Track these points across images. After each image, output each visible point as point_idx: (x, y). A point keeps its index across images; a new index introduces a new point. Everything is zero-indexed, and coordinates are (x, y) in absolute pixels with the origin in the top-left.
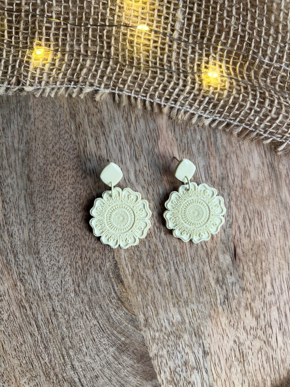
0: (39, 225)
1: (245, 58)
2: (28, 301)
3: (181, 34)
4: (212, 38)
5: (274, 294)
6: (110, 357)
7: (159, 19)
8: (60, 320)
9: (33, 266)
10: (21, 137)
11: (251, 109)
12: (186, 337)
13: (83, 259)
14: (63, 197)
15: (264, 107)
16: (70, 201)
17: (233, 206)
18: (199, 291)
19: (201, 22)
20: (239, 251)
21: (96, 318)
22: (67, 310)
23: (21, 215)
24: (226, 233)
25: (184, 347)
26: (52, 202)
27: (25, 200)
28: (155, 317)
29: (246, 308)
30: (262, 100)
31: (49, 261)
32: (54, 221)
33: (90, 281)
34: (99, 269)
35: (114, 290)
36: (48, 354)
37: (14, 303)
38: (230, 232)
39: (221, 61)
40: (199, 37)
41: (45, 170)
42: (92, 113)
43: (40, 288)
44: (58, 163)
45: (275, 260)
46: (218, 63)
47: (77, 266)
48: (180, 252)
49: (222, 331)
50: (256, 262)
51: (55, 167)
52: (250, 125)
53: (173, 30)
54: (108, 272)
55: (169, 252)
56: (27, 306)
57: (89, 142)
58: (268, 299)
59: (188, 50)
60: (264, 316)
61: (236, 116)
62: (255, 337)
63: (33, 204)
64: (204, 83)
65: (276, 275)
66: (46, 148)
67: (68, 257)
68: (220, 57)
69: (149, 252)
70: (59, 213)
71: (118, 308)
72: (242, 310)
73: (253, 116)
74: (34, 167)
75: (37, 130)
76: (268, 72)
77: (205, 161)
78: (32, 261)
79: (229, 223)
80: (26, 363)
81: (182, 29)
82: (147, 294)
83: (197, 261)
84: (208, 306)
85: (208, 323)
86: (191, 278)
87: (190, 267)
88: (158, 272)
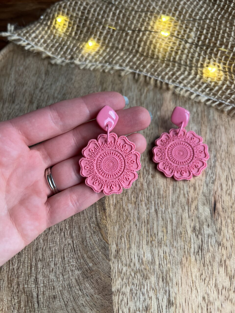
12: (153, 279)
18: (174, 235)
21: (72, 237)
24: (208, 187)
28: (126, 251)
29: (220, 265)
55: (153, 193)
71: (94, 233)
82: (125, 226)
83: (177, 206)
84: (181, 252)
85: (178, 270)
86: (169, 220)
87: (170, 210)
88: (139, 208)
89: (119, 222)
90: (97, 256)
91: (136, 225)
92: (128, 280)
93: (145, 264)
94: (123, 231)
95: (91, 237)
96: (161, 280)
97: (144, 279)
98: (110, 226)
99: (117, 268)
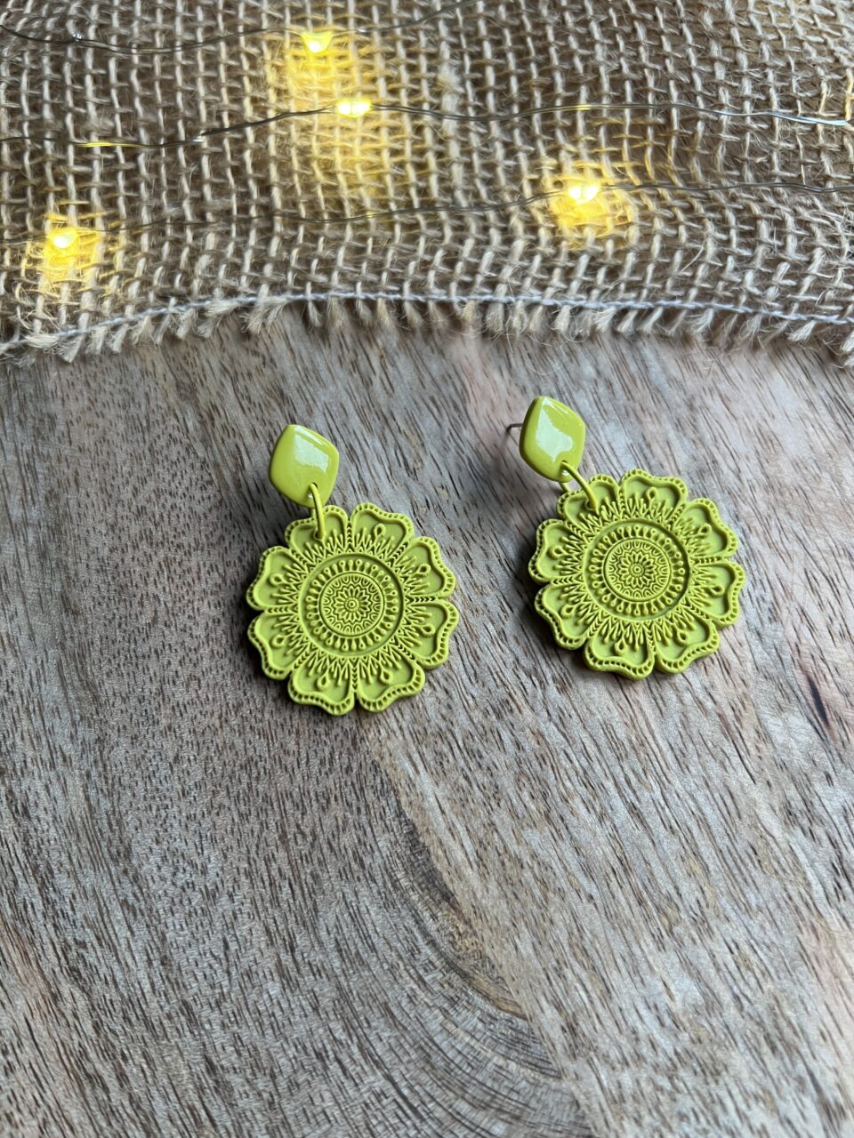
0: (119, 753)
2: (107, 1052)
8: (241, 1104)
9: (115, 906)
10: (29, 484)
12: (740, 1061)
13: (292, 843)
14: (188, 639)
16: (216, 648)
17: (760, 548)
18: (735, 869)
20: (828, 692)
21: (379, 1064)
22: (263, 1055)
23: (51, 731)
24: (767, 640)
25: (742, 1106)
26: (154, 666)
27: (62, 678)
28: (600, 1010)
31: (168, 876)
32: (170, 728)
33: (331, 919)
34: (355, 866)
35: (425, 934)
37: (56, 1069)
41: (117, 567)
42: (245, 372)
43: (147, 988)
44: (158, 536)
47: (274, 873)
48: (630, 741)
51: (149, 551)
54: (389, 872)
55: (592, 749)
56: (106, 1070)
57: (248, 453)
63: (89, 686)
66: (113, 502)
67: (235, 845)
69: (519, 763)
70: (180, 695)
71: (453, 1002)
73: (734, 271)
74: (82, 567)
75: (78, 454)
77: (628, 433)
78: (106, 889)
82: (552, 922)
83: (696, 759)
84: (785, 918)
85: (806, 984)
86: (692, 824)
87: (677, 784)
88: (571, 829)
89: (523, 916)
90: (506, 1083)
91: (591, 898)
92: (658, 1111)
93: (687, 1025)
94: (551, 942)
95: (450, 1026)
96: (769, 1052)
97: (710, 1079)
98: (497, 948)
99: (600, 1092)
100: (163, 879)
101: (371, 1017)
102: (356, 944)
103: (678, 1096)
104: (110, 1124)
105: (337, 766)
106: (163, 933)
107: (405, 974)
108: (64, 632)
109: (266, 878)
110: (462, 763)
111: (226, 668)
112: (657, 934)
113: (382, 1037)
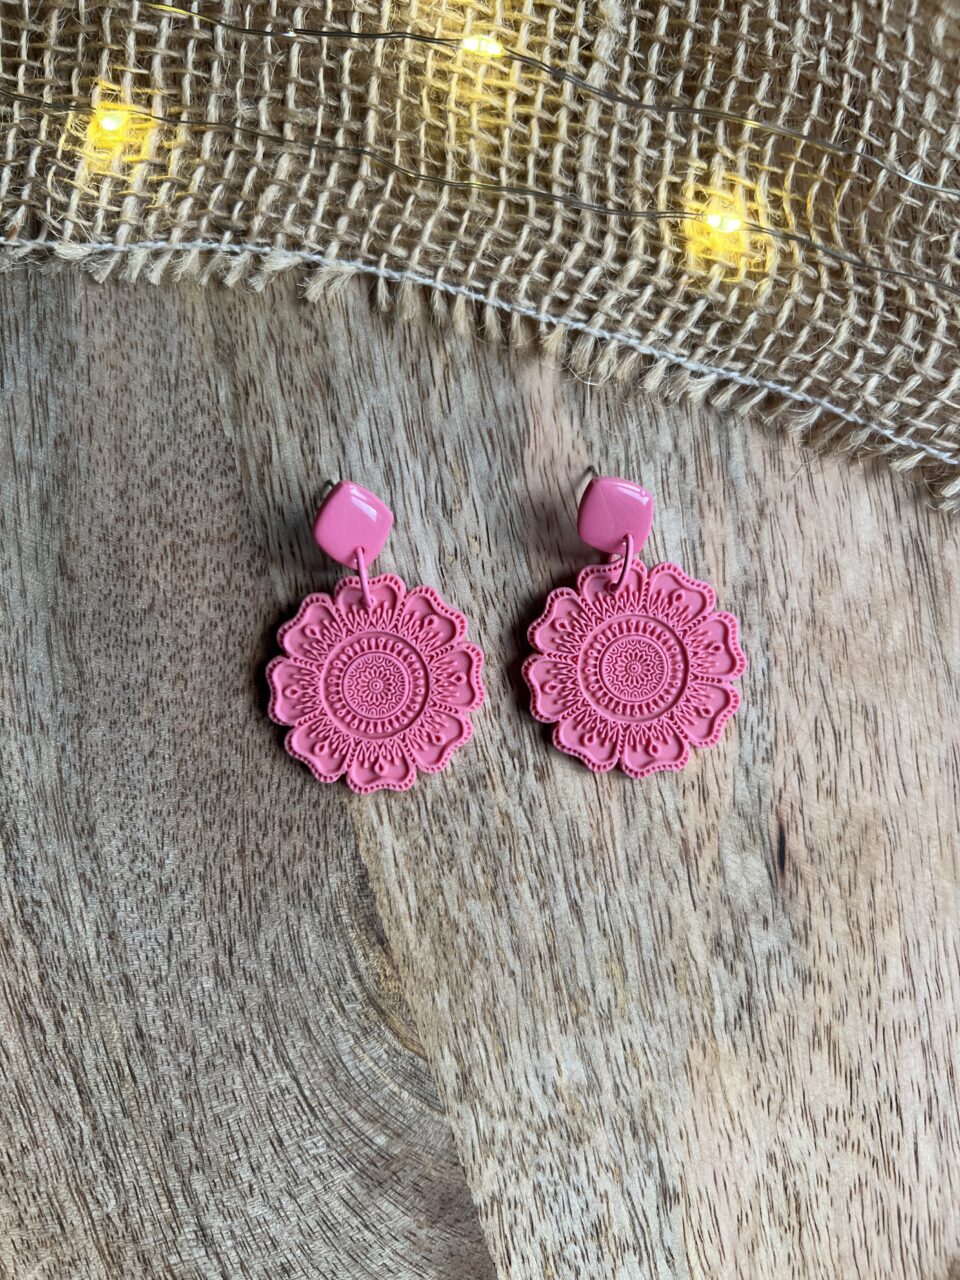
0: (96, 735)
1: (839, 168)
2: (49, 1000)
3: (614, 76)
4: (724, 91)
5: (913, 995)
6: (335, 1204)
7: (539, 21)
8: (161, 1069)
9: (72, 876)
10: (39, 421)
11: (852, 349)
12: (602, 1137)
13: (248, 860)
14: (182, 636)
15: (900, 342)
16: (209, 652)
17: (780, 685)
18: (651, 980)
19: (688, 36)
20: (795, 843)
21: (289, 1066)
22: (188, 1034)
23: (31, 696)
25: (594, 1173)
26: (143, 656)
27: (49, 645)
28: (494, 1068)
29: (814, 1043)
30: (892, 318)
31: (127, 861)
32: (150, 722)
33: (271, 937)
34: (303, 894)
35: (355, 968)
36: (116, 1185)
38: (768, 776)
39: (752, 174)
40: (677, 91)
41: (120, 540)
42: (292, 346)
43: (93, 954)
44: (168, 515)
45: (918, 878)
46: (743, 181)
47: (227, 882)
48: (590, 843)
49: (727, 1119)
50: (853, 883)
51: (156, 530)
52: (848, 405)
53: (587, 61)
54: (333, 906)
55: (551, 841)
56: (46, 1015)
57: (278, 444)
58: (892, 1012)
59: (640, 131)
60: (877, 1071)
61: (800, 370)
62: (843, 1143)
63: (75, 659)
64: (693, 252)
65: (921, 930)
66: (126, 465)
67: (194, 849)
68: (751, 160)
69: (480, 838)
70: (166, 691)
71: (366, 1032)
72: (800, 1046)
73: (858, 371)
75: (95, 399)
76: (915, 219)
77: (686, 525)
78: (66, 859)
79: (763, 745)
80: (41, 1214)
81: (617, 58)
82: (471, 985)
83: (647, 874)
84: (683, 1033)
85: (681, 1091)
86: (625, 932)
87: (622, 894)
88: (511, 909)
89: (447, 974)
90: (396, 1106)
91: (512, 974)
92: (521, 1158)
93: (566, 1097)
94: (467, 1002)
95: (358, 1051)
96: (630, 1135)
97: (572, 1144)
98: (416, 996)
99: (475, 1132)
100: (121, 863)
101: (289, 1025)
102: (289, 962)
103: (540, 1150)
104: (42, 1060)
105: (305, 797)
106: (115, 913)
107: (328, 998)
108: (56, 597)
109: (218, 885)
110: (426, 824)
111: (215, 676)
112: (563, 1018)
113: (296, 1045)
